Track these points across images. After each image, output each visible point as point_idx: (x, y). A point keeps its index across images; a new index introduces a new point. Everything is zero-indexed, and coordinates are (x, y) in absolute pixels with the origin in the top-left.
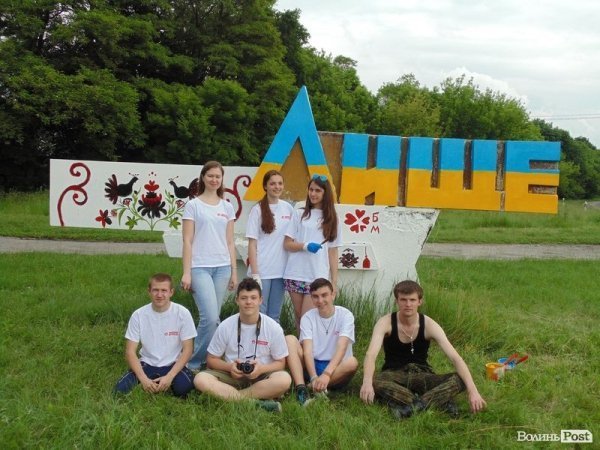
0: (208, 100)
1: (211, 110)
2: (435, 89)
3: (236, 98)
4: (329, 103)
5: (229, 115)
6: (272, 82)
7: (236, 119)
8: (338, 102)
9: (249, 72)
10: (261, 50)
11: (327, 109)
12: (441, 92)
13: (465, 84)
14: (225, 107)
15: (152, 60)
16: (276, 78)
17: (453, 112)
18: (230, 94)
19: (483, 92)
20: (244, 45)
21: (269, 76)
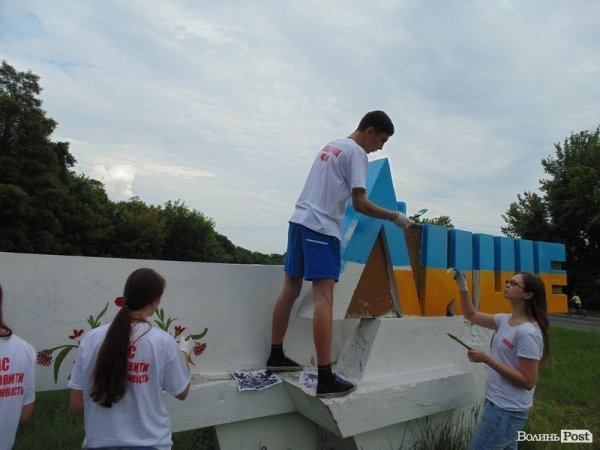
2: (159, 207)
3: (18, 199)
4: (89, 210)
5: (10, 212)
6: (51, 190)
7: (16, 216)
10: (41, 166)
12: (163, 208)
13: (180, 205)
14: (7, 206)
16: (54, 188)
17: (173, 222)
19: (191, 210)
21: (47, 185)
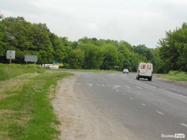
0: (41, 54)
1: (41, 55)
3: (45, 53)
5: (44, 56)
7: (45, 57)
8: (62, 51)
9: (46, 49)
10: (48, 45)
11: (60, 52)
14: (43, 55)
15: (32, 48)
18: (44, 53)
20: (45, 44)
